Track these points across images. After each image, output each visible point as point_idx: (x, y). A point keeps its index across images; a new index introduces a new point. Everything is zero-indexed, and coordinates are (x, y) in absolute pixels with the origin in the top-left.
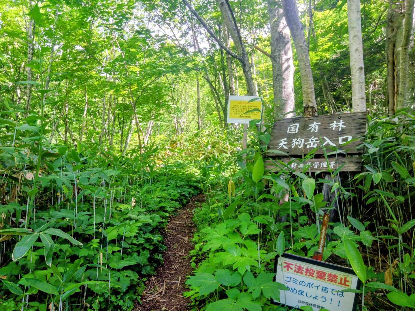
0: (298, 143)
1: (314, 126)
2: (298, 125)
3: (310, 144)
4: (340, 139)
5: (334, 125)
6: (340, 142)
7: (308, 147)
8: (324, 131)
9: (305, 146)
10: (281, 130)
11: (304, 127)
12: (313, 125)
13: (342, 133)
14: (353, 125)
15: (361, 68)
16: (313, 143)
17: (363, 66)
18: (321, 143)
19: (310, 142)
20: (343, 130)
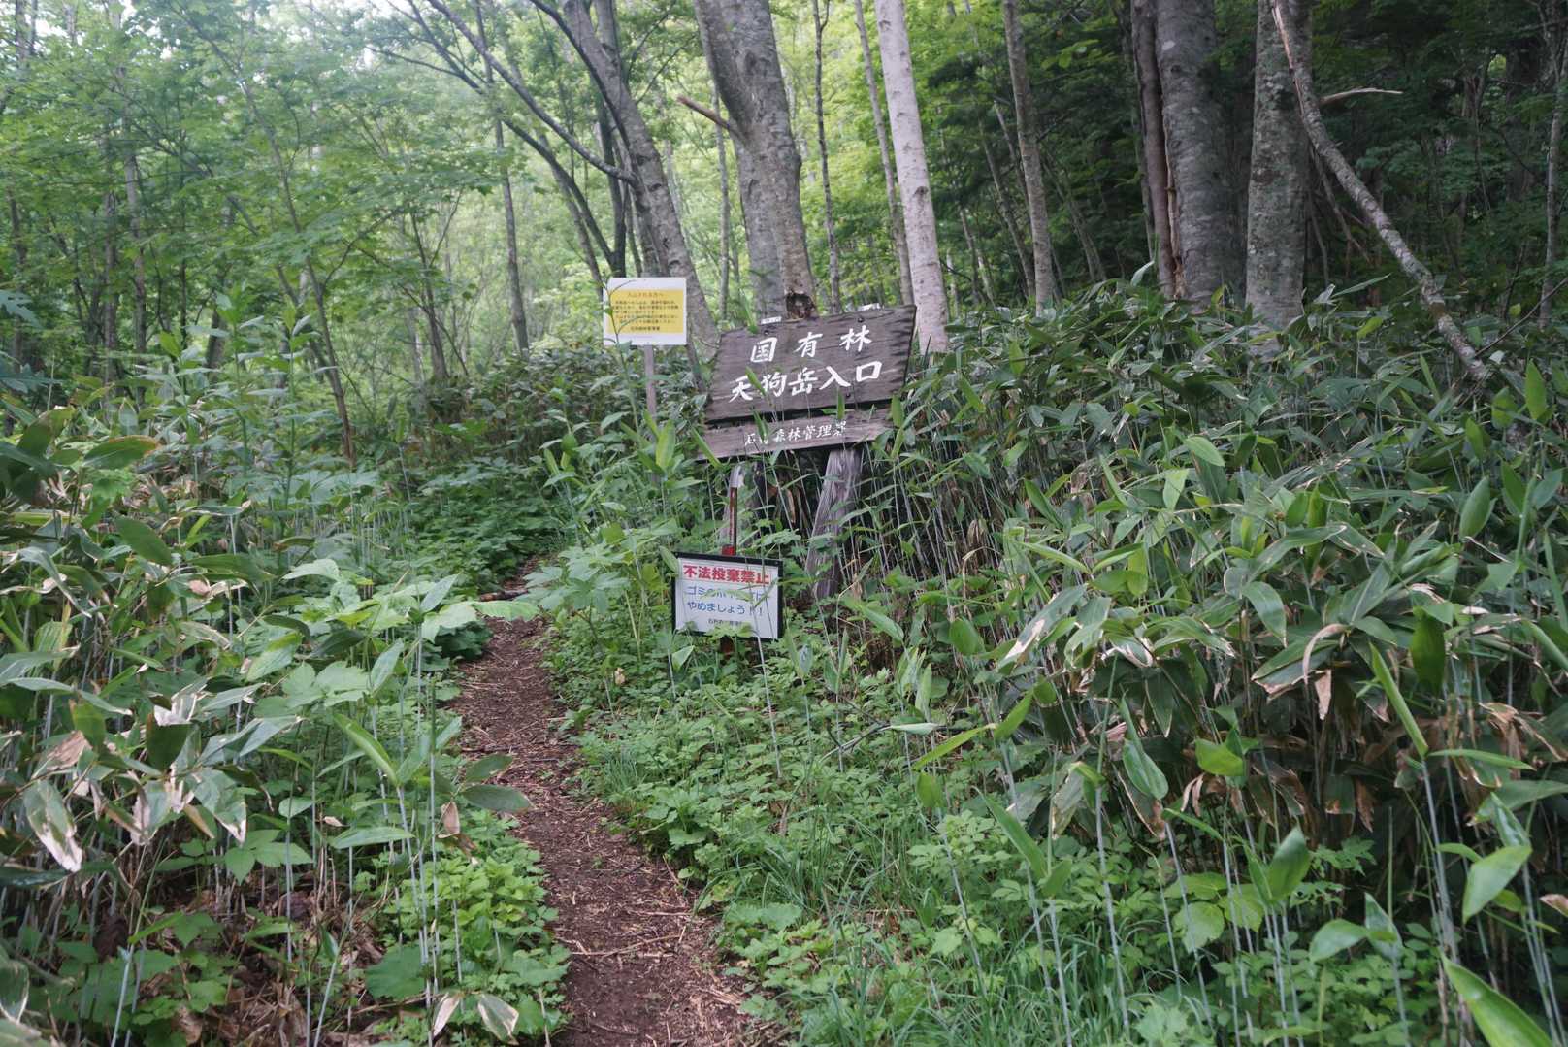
0: (774, 384)
1: (809, 343)
2: (774, 340)
3: (798, 387)
4: (859, 370)
5: (848, 339)
6: (859, 378)
7: (794, 392)
8: (831, 352)
9: (789, 390)
10: (736, 354)
11: (788, 347)
12: (805, 340)
13: (864, 355)
14: (887, 337)
15: (921, 192)
16: (804, 383)
17: (924, 183)
18: (823, 380)
19: (799, 380)
20: (866, 348)
